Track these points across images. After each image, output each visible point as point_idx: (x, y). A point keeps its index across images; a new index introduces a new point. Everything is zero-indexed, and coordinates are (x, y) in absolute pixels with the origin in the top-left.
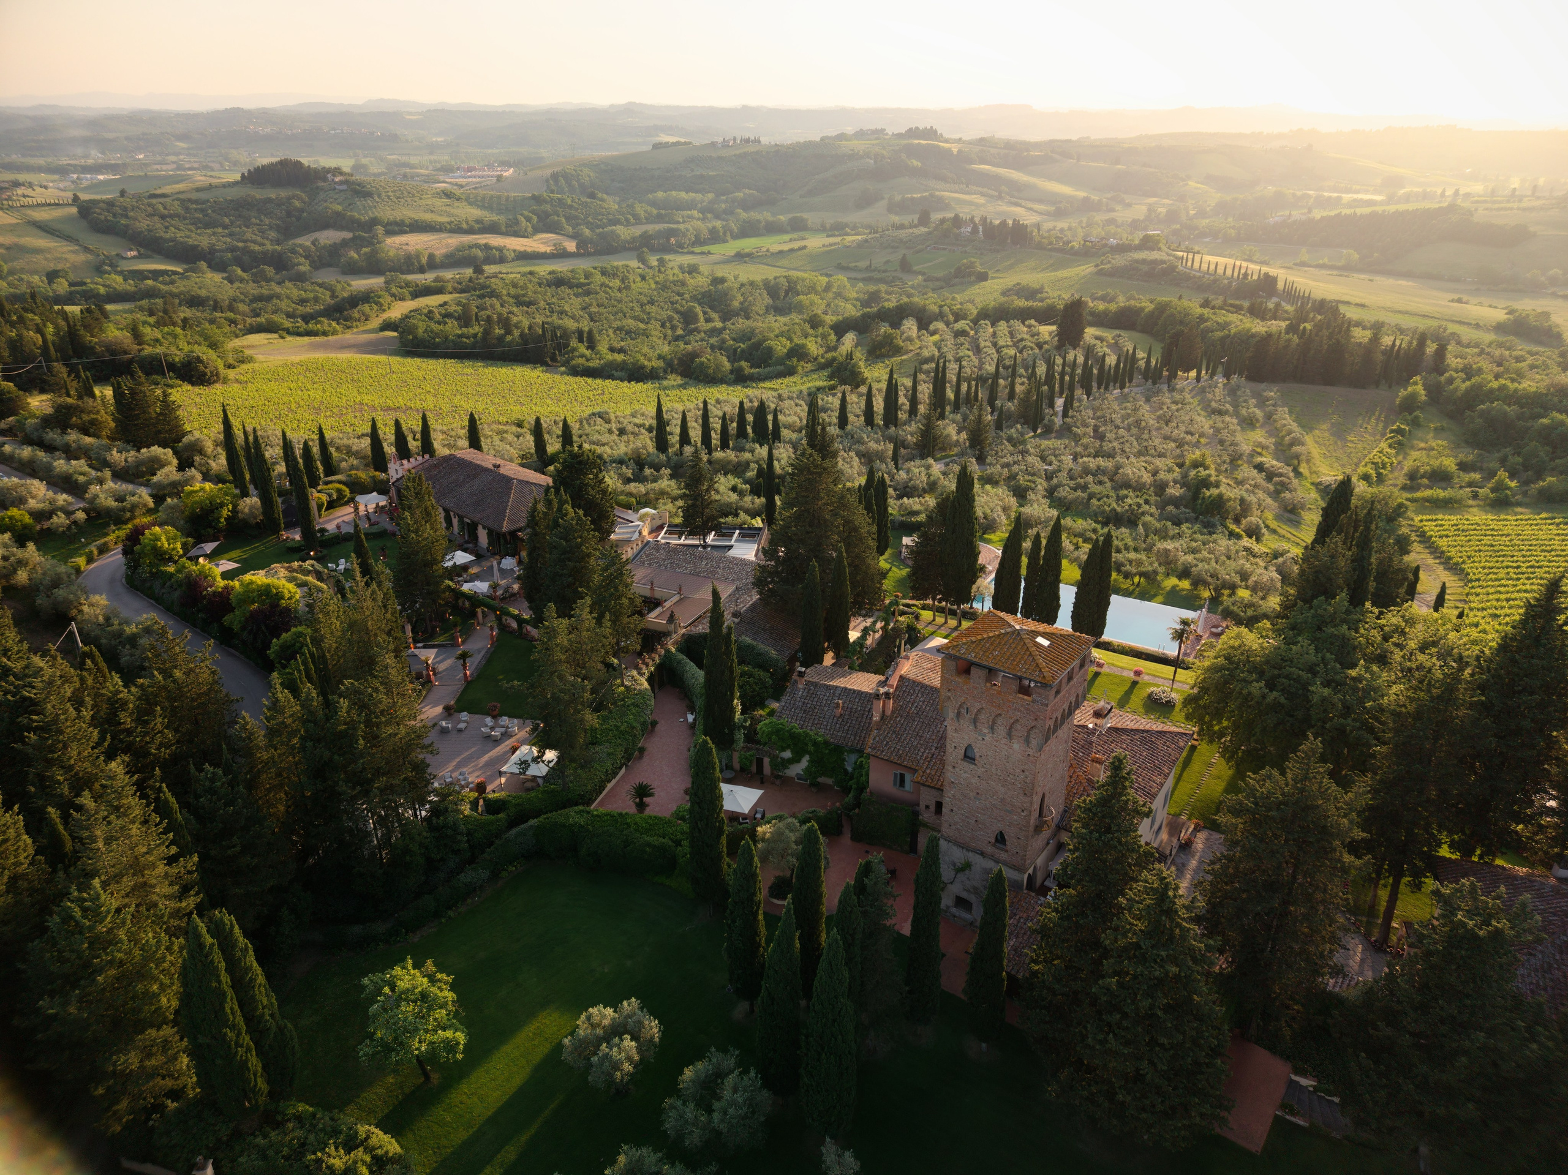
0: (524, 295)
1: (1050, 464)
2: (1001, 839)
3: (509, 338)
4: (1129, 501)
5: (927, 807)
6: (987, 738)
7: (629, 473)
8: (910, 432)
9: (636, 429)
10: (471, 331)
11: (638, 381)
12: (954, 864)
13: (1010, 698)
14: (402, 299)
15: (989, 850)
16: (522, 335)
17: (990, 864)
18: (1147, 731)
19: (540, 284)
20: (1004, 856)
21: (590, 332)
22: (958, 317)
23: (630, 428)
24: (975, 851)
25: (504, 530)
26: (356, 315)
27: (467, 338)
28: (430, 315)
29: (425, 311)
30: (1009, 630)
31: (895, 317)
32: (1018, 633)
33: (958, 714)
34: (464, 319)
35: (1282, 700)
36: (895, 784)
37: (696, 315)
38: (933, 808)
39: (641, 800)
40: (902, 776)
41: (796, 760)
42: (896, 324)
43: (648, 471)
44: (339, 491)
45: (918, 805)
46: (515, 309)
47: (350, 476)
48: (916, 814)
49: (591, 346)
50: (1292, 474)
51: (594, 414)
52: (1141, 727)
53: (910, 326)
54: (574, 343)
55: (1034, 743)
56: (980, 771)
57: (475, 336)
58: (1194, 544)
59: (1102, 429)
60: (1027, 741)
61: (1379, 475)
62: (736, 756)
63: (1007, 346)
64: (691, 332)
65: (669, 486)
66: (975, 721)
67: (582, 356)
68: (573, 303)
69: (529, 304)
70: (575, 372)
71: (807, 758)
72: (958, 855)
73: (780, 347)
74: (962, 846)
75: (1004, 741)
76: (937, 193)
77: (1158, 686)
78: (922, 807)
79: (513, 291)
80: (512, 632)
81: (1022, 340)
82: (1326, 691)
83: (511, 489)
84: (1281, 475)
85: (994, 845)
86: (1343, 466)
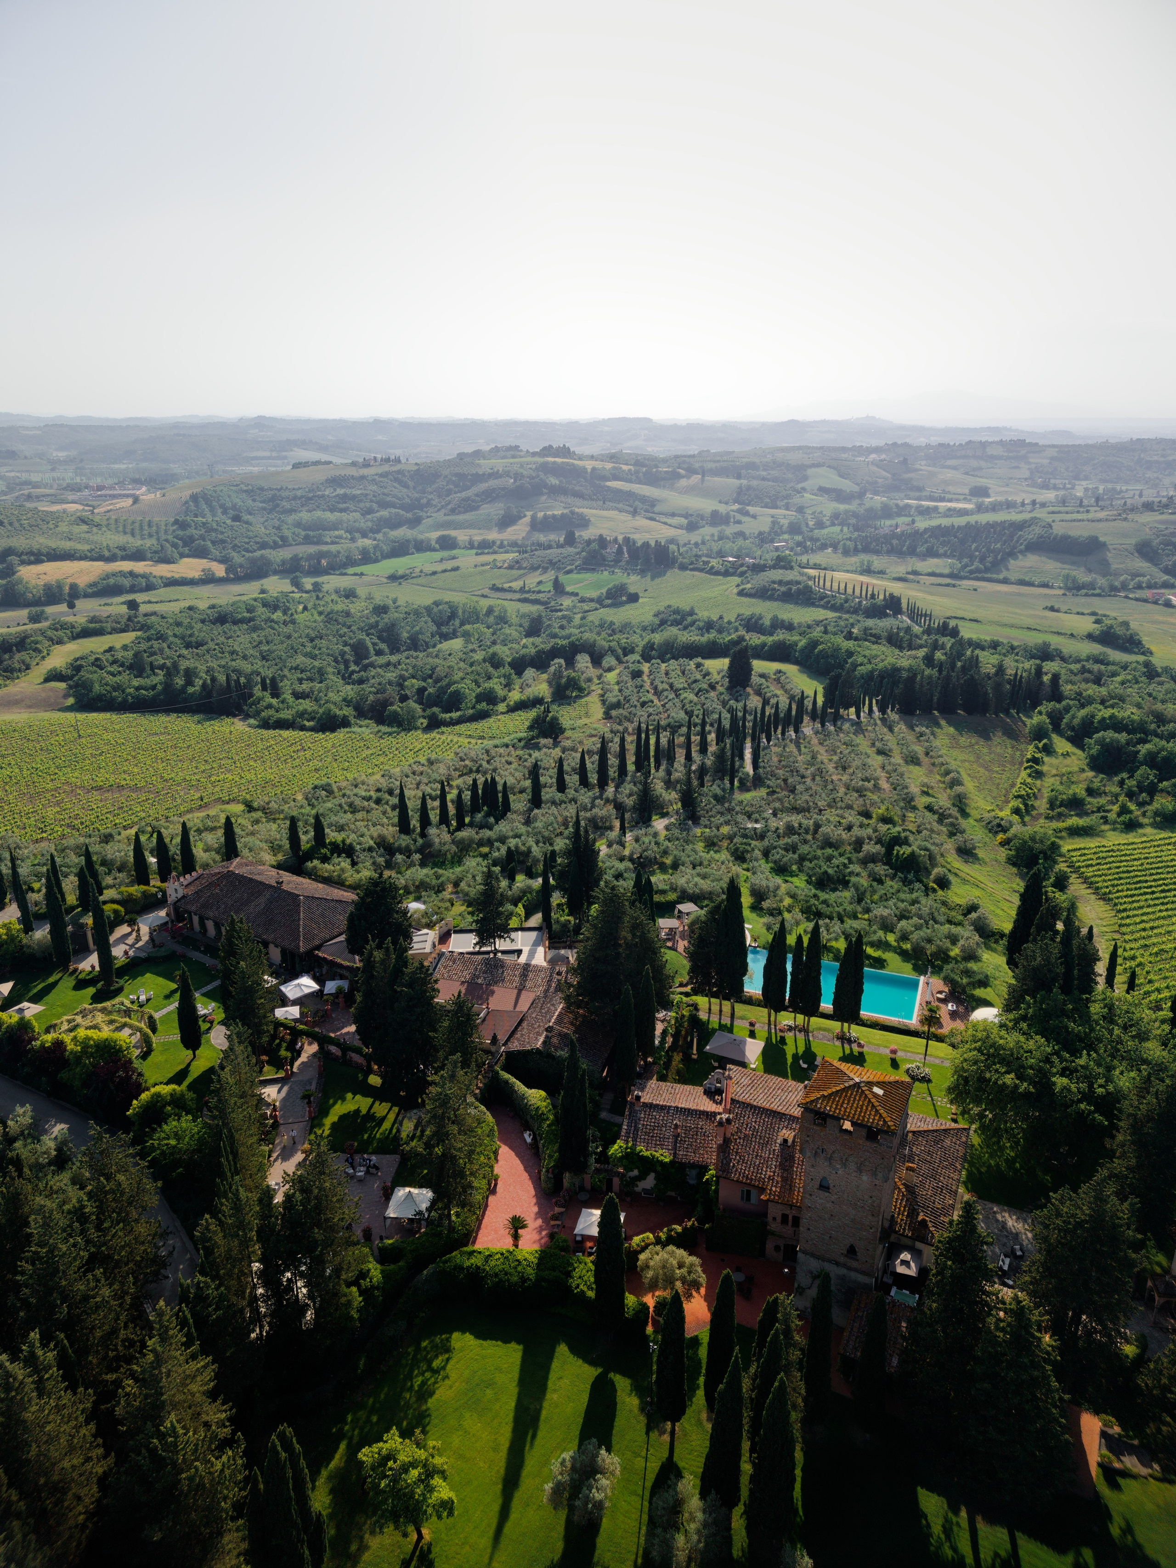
0: (190, 636)
1: (757, 821)
2: (852, 1251)
3: (191, 690)
4: (834, 861)
5: (774, 1219)
6: (840, 1172)
7: (381, 860)
8: (628, 793)
9: (366, 803)
10: (148, 682)
11: (333, 730)
12: (811, 1272)
13: (861, 1142)
14: (60, 642)
15: (842, 1259)
16: (204, 686)
17: (844, 1271)
18: (936, 1131)
19: (203, 621)
20: (855, 1264)
21: (273, 680)
22: (628, 651)
23: (358, 802)
24: (830, 1261)
25: (302, 950)
26: (17, 665)
27: (146, 689)
28: (97, 664)
29: (92, 659)
30: (851, 1083)
31: (570, 653)
32: (857, 1085)
33: (816, 1154)
34: (137, 667)
35: (1032, 1090)
36: (742, 1198)
37: (367, 649)
38: (779, 1219)
39: (516, 1232)
40: (749, 1192)
41: (642, 1177)
42: (570, 662)
43: (399, 858)
44: (116, 912)
45: (765, 1215)
46: (185, 652)
47: (121, 893)
48: (765, 1224)
49: (276, 694)
50: (958, 815)
51: (316, 787)
52: (930, 1128)
53: (583, 661)
54: (257, 691)
55: (880, 1175)
56: (833, 1198)
57: (154, 687)
58: (902, 905)
59: (790, 781)
60: (875, 1174)
61: (1026, 805)
62: (587, 1177)
63: (684, 688)
64: (365, 668)
65: (427, 875)
66: (830, 1159)
67: (270, 706)
68: (242, 640)
69: (199, 645)
70: (266, 725)
71: (652, 1176)
72: (814, 1265)
73: (469, 690)
74: (818, 1258)
75: (854, 1174)
76: (577, 510)
77: (912, 1062)
78: (770, 1218)
79: (179, 631)
80: (335, 1058)
81: (695, 681)
82: (1065, 1081)
83: (299, 905)
84: (950, 816)
85: (846, 1256)
86: (994, 798)
